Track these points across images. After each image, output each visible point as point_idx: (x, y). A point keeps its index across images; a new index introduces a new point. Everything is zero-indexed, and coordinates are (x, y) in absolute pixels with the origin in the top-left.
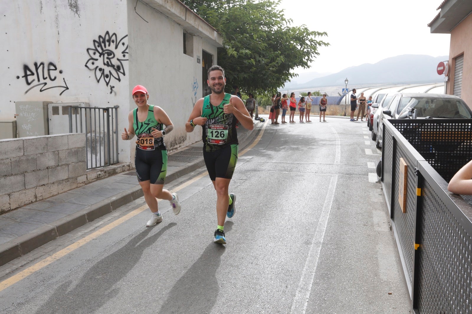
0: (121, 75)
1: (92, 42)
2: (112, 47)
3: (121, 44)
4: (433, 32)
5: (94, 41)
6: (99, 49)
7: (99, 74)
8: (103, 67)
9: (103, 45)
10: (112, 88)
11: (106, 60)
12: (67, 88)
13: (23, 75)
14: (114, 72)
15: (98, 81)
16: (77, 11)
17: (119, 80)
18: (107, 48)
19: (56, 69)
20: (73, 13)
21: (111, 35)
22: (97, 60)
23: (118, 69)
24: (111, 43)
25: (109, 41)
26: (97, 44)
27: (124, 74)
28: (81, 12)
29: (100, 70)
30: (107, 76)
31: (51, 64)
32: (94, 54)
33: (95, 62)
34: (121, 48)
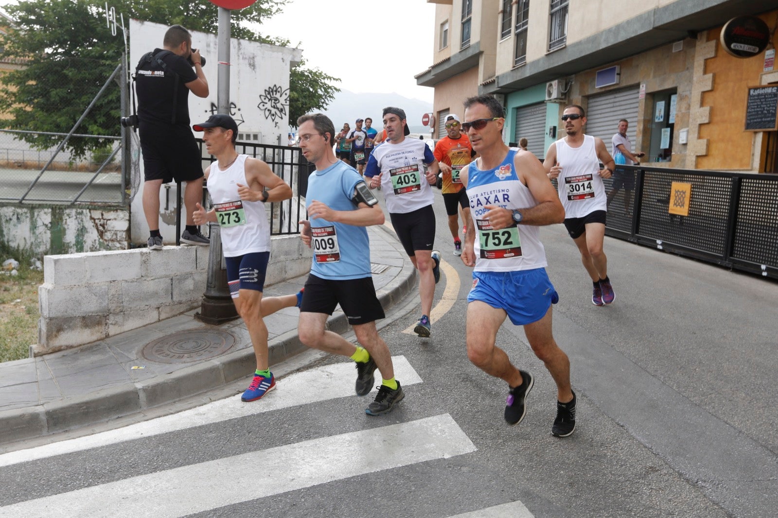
0: (283, 115)
1: (264, 92)
2: (278, 96)
3: (284, 95)
4: (419, 84)
5: (266, 90)
6: (269, 96)
7: (267, 113)
8: (270, 108)
9: (271, 93)
10: (276, 123)
11: (273, 104)
12: (243, 122)
13: (210, 109)
14: (278, 113)
15: (267, 118)
16: (254, 69)
17: (282, 118)
18: (274, 96)
19: (236, 107)
20: (251, 70)
21: (277, 87)
22: (266, 103)
23: (281, 111)
24: (278, 93)
25: (276, 91)
26: (267, 93)
27: (285, 114)
28: (257, 70)
29: (269, 110)
30: (273, 115)
31: (232, 103)
32: (265, 99)
33: (265, 105)
34: (284, 97)
